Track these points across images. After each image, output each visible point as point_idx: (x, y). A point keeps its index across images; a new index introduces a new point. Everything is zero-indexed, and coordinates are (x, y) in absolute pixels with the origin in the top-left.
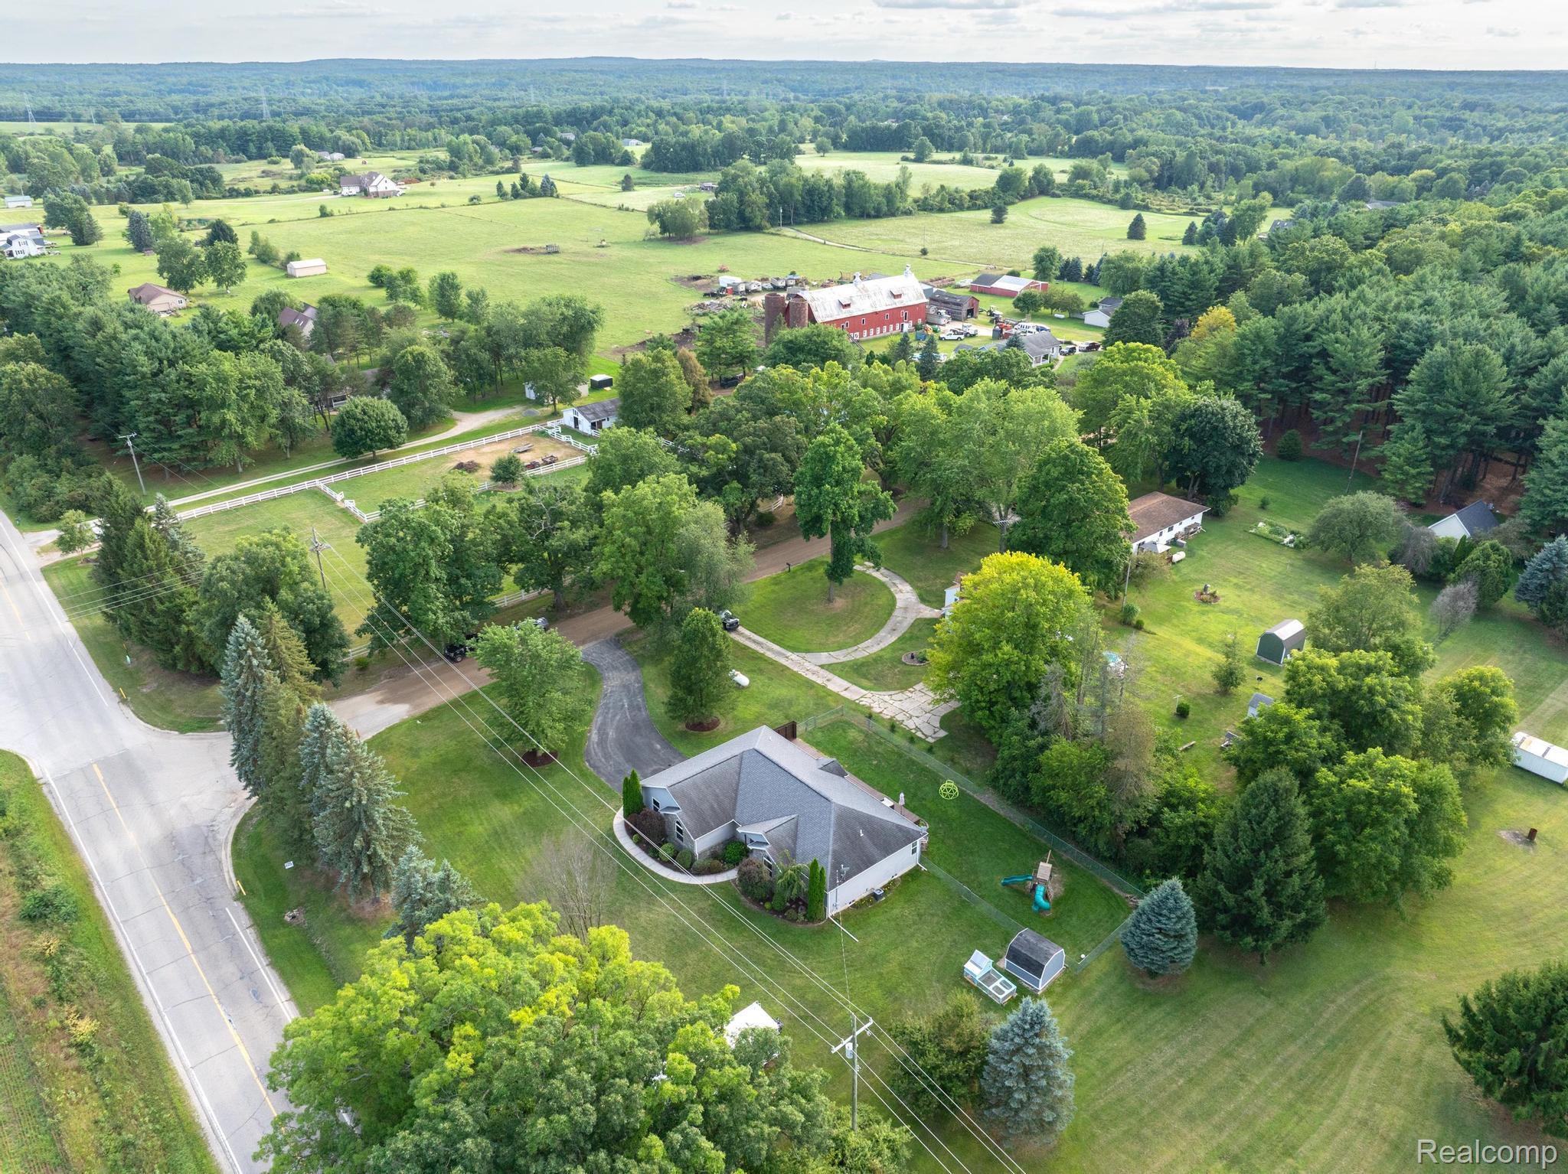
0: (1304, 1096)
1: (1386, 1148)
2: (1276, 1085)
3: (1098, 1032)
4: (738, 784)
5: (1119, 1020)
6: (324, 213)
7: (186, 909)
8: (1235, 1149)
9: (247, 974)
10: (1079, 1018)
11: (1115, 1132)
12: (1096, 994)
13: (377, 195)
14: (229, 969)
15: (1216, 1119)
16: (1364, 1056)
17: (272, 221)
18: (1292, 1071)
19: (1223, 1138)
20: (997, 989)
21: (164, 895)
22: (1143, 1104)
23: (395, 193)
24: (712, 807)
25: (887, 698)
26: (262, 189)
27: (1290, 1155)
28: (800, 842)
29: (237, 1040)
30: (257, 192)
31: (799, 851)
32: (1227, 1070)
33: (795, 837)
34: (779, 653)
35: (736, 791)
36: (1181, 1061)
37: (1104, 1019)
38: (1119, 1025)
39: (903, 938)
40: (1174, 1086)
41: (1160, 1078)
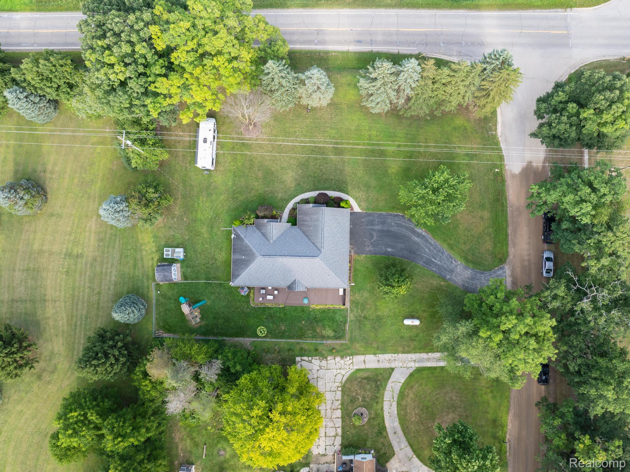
0: (73, 297)
1: (47, 298)
2: (81, 294)
3: (135, 266)
4: (310, 239)
5: (133, 277)
7: (426, 35)
8: (79, 260)
9: (372, 43)
10: (143, 266)
11: (108, 235)
12: (145, 281)
14: (380, 38)
15: (88, 266)
16: (65, 328)
18: (80, 303)
19: (84, 261)
20: (169, 251)
21: (441, 31)
22: (108, 252)
24: (306, 221)
25: (343, 372)
27: (66, 271)
28: (260, 234)
29: (341, 29)
31: (258, 231)
32: (96, 287)
33: (264, 235)
34: (421, 360)
35: (307, 236)
36: (108, 278)
37: (137, 273)
38: (132, 275)
39: (212, 244)
40: (104, 267)
41: (109, 266)
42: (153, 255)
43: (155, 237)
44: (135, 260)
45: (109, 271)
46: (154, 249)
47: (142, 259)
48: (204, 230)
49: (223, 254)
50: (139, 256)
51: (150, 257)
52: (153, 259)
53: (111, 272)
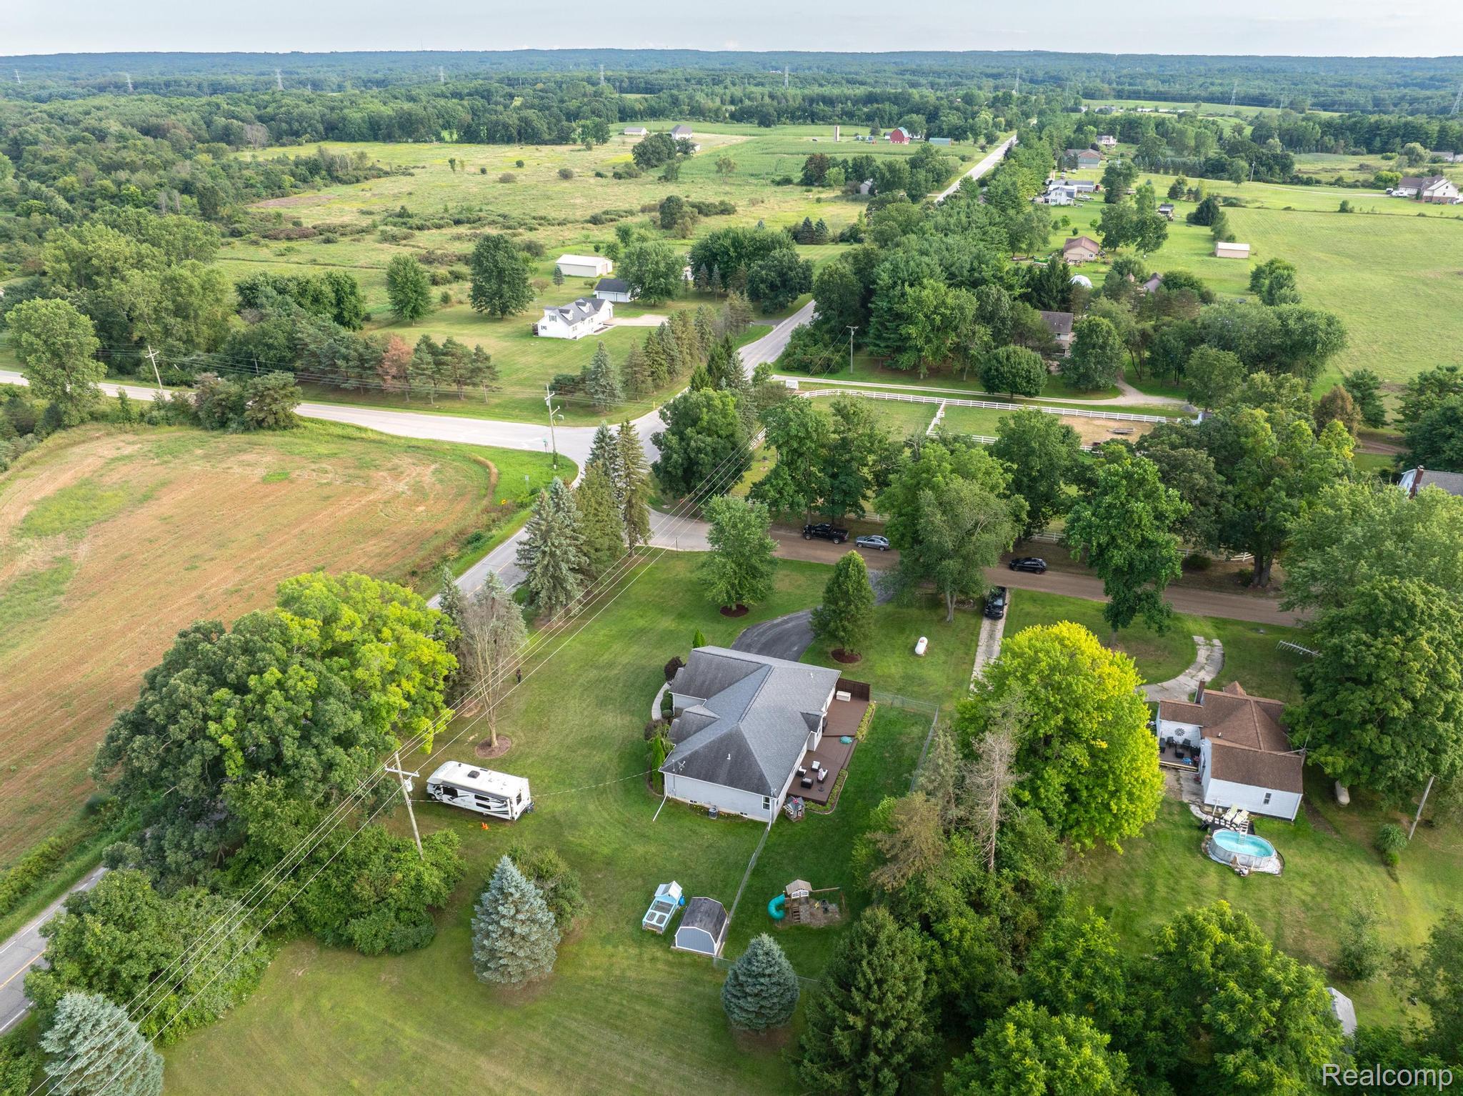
3: (653, 1002)
4: (736, 681)
5: (679, 1014)
6: (1344, 209)
10: (663, 984)
12: (701, 989)
13: (1430, 200)
17: (1288, 209)
20: (653, 915)
23: (1452, 200)
24: (704, 682)
26: (1324, 180)
30: (1318, 182)
33: (700, 729)
35: (730, 685)
36: (654, 1075)
37: (673, 1003)
38: (671, 1016)
39: (677, 844)
40: (621, 1076)
41: (624, 1062)
42: (646, 957)
43: (606, 940)
44: (638, 997)
45: (636, 1068)
46: (633, 951)
47: (642, 982)
48: (640, 849)
49: (705, 830)
50: (634, 988)
51: (647, 965)
52: (654, 959)
53: (643, 1062)
